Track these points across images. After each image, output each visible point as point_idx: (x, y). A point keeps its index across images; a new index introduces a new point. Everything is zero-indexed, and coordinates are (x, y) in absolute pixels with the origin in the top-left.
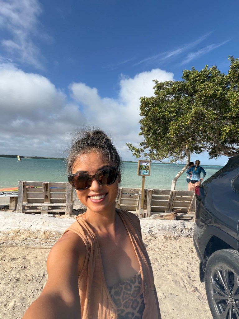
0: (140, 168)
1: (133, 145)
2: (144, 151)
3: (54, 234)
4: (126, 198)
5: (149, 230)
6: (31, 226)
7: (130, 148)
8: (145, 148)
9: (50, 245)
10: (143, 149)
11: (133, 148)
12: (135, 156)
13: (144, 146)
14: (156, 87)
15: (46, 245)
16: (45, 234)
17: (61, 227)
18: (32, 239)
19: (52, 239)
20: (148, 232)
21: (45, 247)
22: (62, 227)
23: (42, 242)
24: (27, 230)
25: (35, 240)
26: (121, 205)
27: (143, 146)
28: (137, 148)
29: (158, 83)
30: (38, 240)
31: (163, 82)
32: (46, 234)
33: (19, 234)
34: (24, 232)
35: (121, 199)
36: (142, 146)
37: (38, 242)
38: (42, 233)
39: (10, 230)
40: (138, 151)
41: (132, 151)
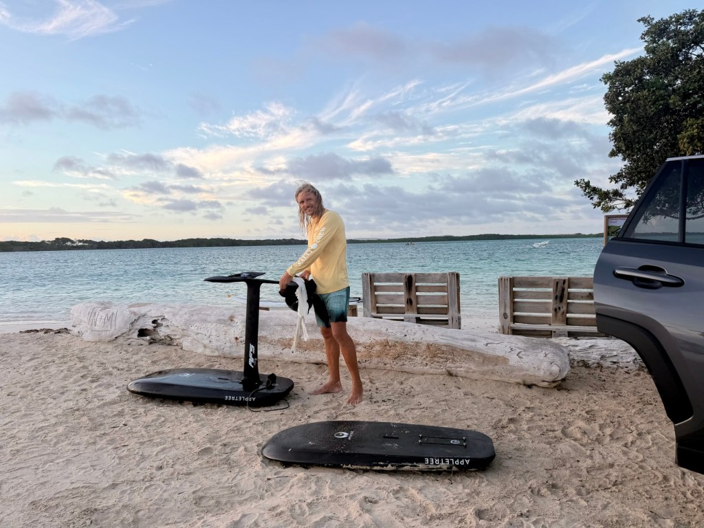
0: (610, 232)
1: (592, 184)
2: (621, 195)
3: (444, 348)
4: (579, 299)
5: (634, 358)
6: (406, 335)
7: (585, 191)
8: (623, 187)
9: (438, 367)
10: (621, 191)
11: (593, 191)
12: (600, 207)
13: (623, 182)
14: (647, 33)
15: (431, 368)
16: (429, 348)
17: (454, 338)
18: (409, 356)
19: (441, 358)
20: (632, 362)
21: (431, 371)
22: (457, 339)
23: (425, 363)
24: (399, 341)
25: (412, 357)
26: (568, 315)
27: (620, 183)
28: (604, 189)
29: (654, 22)
30: (418, 358)
31: (666, 17)
32: (431, 349)
33: (388, 347)
34: (395, 346)
35: (569, 301)
36: (616, 182)
37: (419, 362)
38: (424, 348)
39: (374, 341)
40: (605, 196)
41: (592, 198)
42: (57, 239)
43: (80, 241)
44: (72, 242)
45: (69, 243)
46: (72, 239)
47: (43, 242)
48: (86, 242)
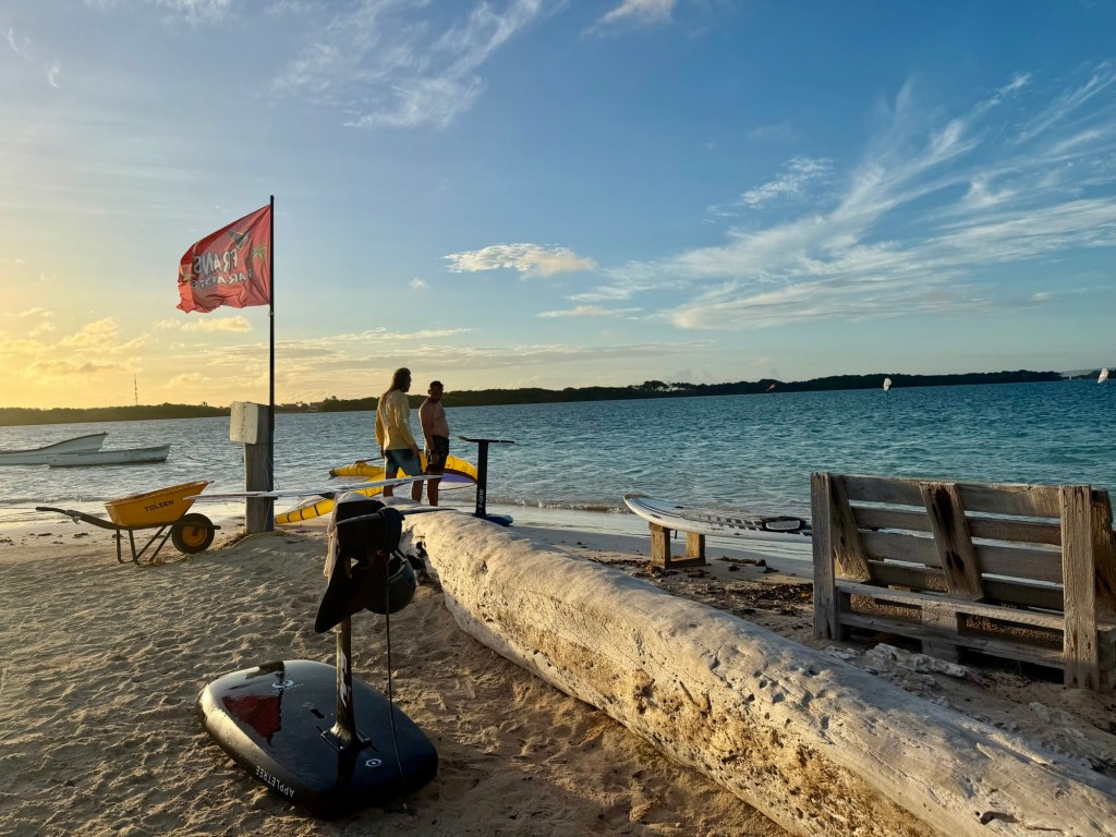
42: (647, 383)
43: (674, 385)
44: (665, 386)
45: (661, 389)
46: (665, 382)
47: (630, 387)
48: (683, 385)
